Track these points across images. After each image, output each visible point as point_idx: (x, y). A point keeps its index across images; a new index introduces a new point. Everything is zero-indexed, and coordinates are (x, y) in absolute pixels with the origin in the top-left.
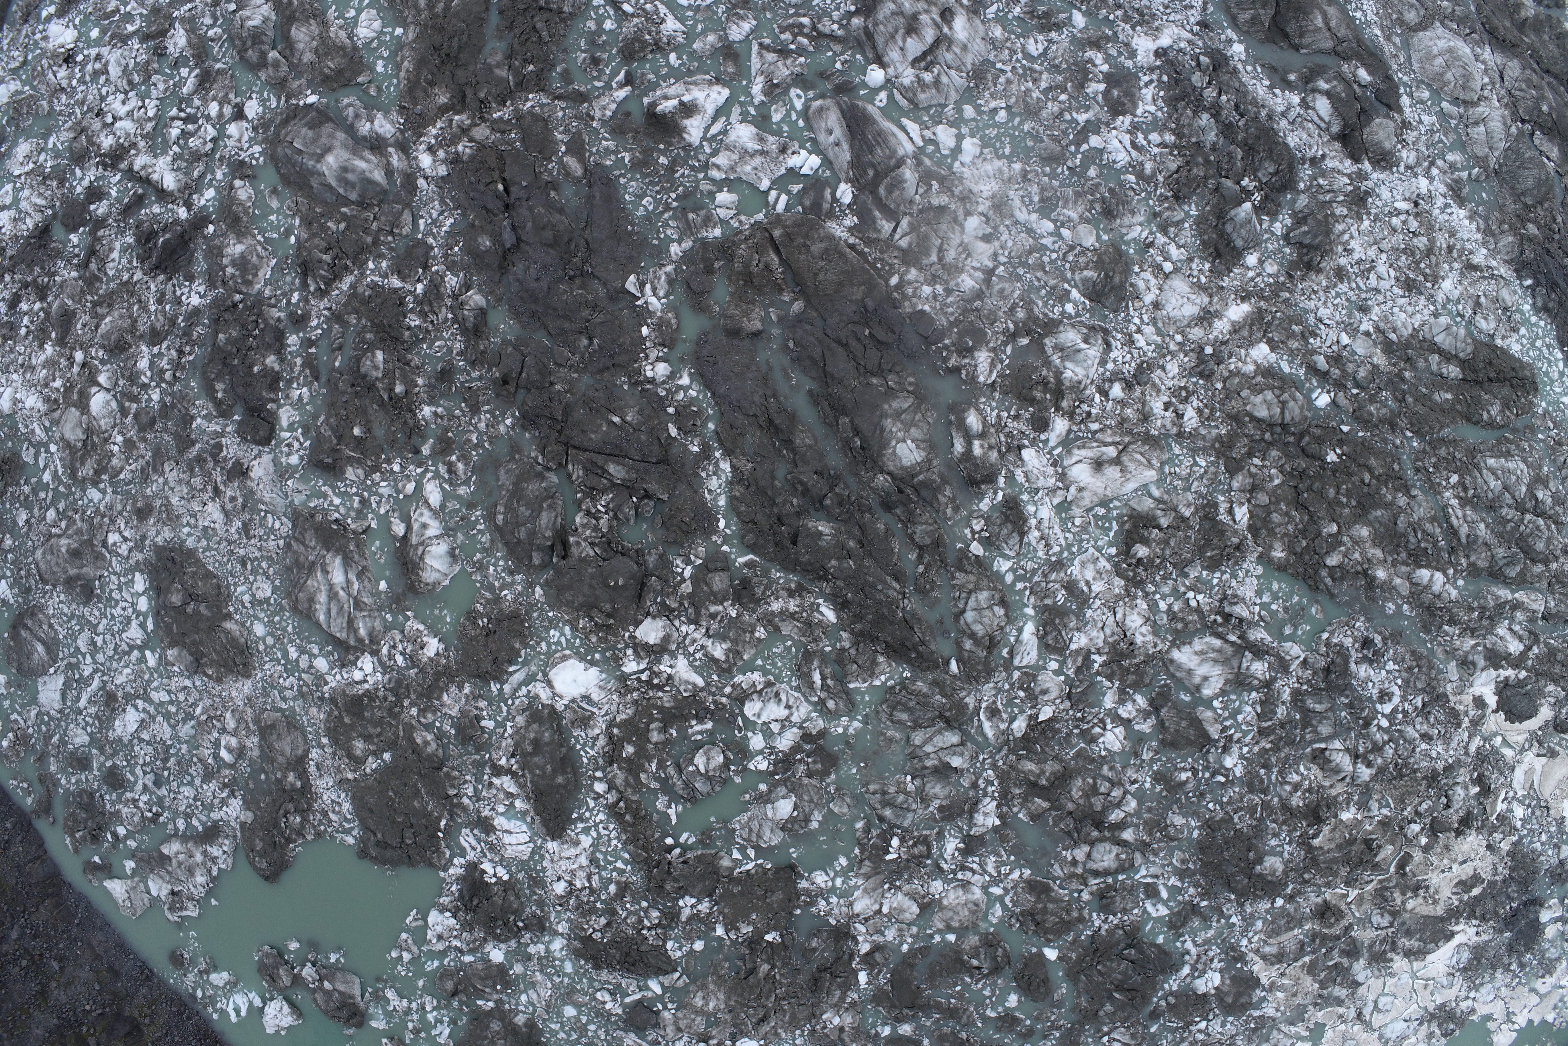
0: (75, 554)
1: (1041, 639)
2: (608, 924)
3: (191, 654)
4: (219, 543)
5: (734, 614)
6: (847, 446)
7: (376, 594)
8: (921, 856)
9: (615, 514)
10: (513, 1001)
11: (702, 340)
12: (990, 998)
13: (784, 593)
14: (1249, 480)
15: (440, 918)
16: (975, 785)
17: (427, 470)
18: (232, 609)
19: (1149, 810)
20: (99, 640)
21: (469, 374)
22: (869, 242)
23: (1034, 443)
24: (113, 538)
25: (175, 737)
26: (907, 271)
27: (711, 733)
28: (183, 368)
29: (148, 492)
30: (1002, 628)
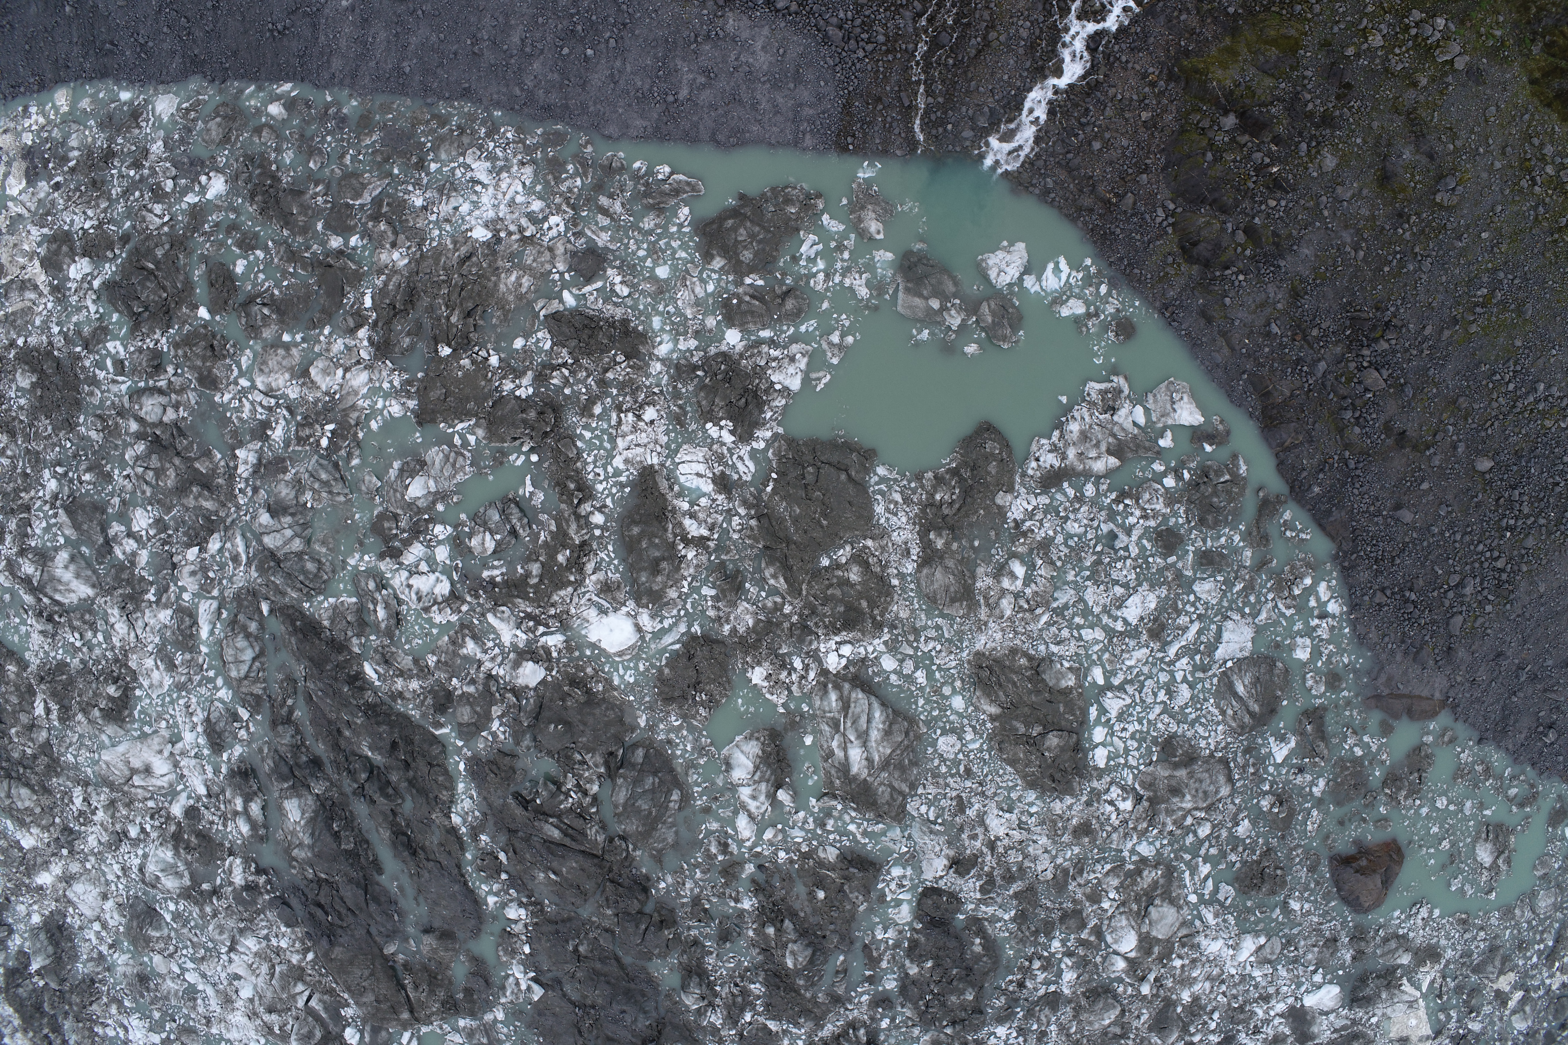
0: (1176, 791)
1: (195, 623)
2: (606, 371)
3: (1043, 680)
4: (995, 794)
5: (455, 681)
6: (349, 822)
7: (816, 732)
8: (303, 425)
9: (559, 789)
10: (723, 284)
11: (476, 932)
12: (259, 271)
13: (408, 695)
14: (34, 736)
15: (787, 383)
16: (255, 490)
17: (751, 849)
18: (989, 725)
19: (116, 447)
20: (1162, 696)
21: (701, 933)
22: (331, 992)
23: (198, 798)
24: (1127, 805)
25: (1079, 588)
26: (299, 962)
27: (485, 566)
28: (1021, 968)
29: (1076, 850)
30: (226, 637)
